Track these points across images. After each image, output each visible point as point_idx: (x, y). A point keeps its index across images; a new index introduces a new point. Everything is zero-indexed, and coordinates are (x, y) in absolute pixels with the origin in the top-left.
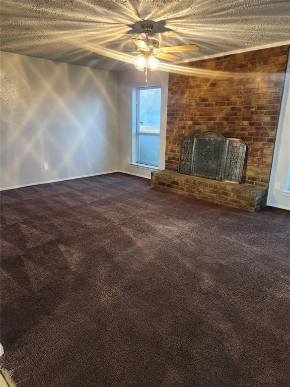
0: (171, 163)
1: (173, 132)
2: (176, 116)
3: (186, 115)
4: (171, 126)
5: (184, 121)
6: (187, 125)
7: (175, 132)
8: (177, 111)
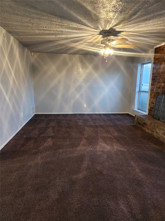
0: (151, 111)
1: (154, 91)
2: (156, 80)
3: (161, 79)
4: (153, 86)
5: (160, 84)
6: (161, 86)
7: (155, 91)
8: (156, 77)
